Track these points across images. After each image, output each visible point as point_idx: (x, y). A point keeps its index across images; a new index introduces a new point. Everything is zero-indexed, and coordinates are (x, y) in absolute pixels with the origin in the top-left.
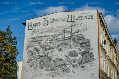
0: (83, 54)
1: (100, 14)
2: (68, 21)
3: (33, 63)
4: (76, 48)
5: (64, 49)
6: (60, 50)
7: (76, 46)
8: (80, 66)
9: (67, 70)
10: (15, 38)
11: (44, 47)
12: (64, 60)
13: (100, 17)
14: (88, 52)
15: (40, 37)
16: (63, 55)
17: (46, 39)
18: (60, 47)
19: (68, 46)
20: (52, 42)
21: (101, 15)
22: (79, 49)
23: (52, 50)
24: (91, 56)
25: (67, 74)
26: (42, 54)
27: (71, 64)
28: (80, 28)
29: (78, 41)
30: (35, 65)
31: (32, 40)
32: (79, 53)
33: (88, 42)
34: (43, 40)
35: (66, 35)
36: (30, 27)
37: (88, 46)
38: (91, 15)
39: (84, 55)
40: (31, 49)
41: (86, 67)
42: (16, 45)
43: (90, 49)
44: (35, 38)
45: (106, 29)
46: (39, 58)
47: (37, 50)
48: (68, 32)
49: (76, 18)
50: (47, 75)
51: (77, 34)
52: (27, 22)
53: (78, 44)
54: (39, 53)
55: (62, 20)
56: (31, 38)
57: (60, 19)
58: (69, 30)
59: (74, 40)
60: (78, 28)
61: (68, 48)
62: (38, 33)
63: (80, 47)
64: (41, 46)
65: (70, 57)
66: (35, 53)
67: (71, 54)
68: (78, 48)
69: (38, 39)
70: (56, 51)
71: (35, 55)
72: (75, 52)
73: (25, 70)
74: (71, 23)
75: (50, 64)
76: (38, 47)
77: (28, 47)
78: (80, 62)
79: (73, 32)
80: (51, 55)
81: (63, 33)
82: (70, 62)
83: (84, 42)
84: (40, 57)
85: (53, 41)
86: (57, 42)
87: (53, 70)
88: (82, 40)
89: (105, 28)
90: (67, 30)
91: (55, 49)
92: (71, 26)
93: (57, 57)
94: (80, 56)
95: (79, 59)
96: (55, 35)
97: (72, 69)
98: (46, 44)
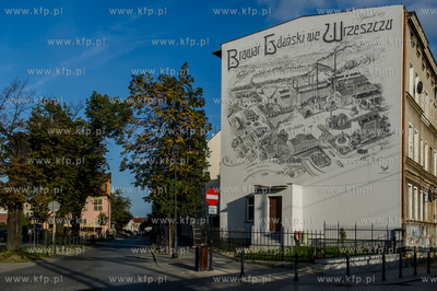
0: (363, 121)
1: (411, 14)
2: (328, 38)
3: (244, 148)
4: (348, 108)
5: (316, 111)
6: (308, 114)
7: (346, 104)
8: (355, 151)
9: (326, 161)
10: (200, 91)
11: (268, 110)
12: (317, 137)
13: (410, 22)
14: (376, 116)
15: (258, 86)
16: (315, 126)
17: (273, 91)
18: (307, 108)
19: (327, 105)
20: (289, 96)
21: (413, 18)
22: (354, 109)
23: (288, 115)
24: (384, 125)
25: (325, 169)
26: (264, 125)
27: (335, 146)
28: (356, 57)
29: (352, 90)
30: (250, 152)
31: (240, 93)
32: (354, 120)
33: (377, 92)
34: (266, 91)
35: (322, 77)
36: (232, 60)
37: (377, 101)
38: (386, 18)
39: (365, 125)
40: (238, 115)
41: (370, 151)
42: (203, 108)
43: (381, 110)
44: (245, 87)
45: (426, 50)
46: (259, 136)
47: (253, 117)
48: (326, 68)
49: (347, 30)
50: (278, 173)
52: (225, 48)
53: (350, 97)
54: (256, 124)
55: (312, 37)
56: (236, 89)
57: (306, 36)
58: (329, 63)
59: (341, 89)
60: (350, 58)
61: (327, 110)
63: (355, 105)
64: (261, 108)
65: (330, 131)
66: (249, 124)
67: (335, 123)
68: (351, 107)
69: (253, 89)
70: (298, 118)
71: (248, 128)
72: (344, 117)
73: (229, 163)
74: (334, 44)
75: (284, 148)
76: (255, 109)
77: (232, 112)
78: (357, 142)
79: (338, 68)
80: (285, 128)
81: (315, 71)
82: (333, 140)
83: (368, 91)
85: (290, 93)
86: (299, 95)
87: (294, 161)
88: (363, 87)
89: (423, 48)
90: (325, 63)
91: (295, 113)
92: (334, 54)
93: (300, 131)
94: (355, 126)
95: (354, 135)
96: (294, 79)
97: (337, 158)
98: (272, 101)
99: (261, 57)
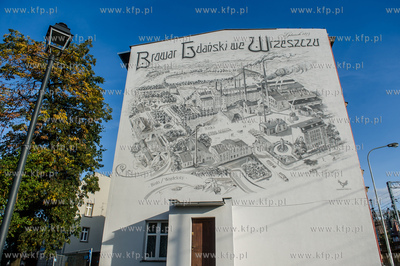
0: (306, 128)
2: (253, 48)
4: (283, 114)
5: (246, 115)
6: (236, 117)
7: (282, 109)
8: (302, 162)
9: (264, 174)
11: (184, 111)
12: (250, 144)
14: (320, 123)
15: (173, 86)
16: (246, 131)
17: (191, 91)
18: (234, 111)
19: (259, 109)
20: (211, 98)
22: (293, 115)
23: (210, 117)
24: (332, 134)
25: (264, 183)
26: (178, 128)
27: (274, 154)
28: (288, 66)
29: (287, 96)
30: (156, 159)
31: (149, 93)
32: (296, 126)
34: (181, 92)
35: (251, 81)
36: (142, 61)
37: (318, 107)
38: (312, 37)
39: (309, 132)
40: (144, 115)
41: (320, 162)
43: (324, 117)
44: (156, 87)
46: (171, 140)
47: (163, 118)
48: (254, 74)
49: (273, 44)
50: (197, 188)
51: (282, 79)
52: (135, 50)
53: (286, 103)
54: (168, 126)
55: (234, 47)
56: (144, 88)
57: (229, 46)
58: (258, 69)
59: (273, 93)
60: (281, 66)
61: (260, 114)
62: (165, 75)
63: (293, 110)
64: (175, 109)
65: (266, 137)
66: (157, 126)
67: (271, 129)
68: (288, 112)
69: (167, 89)
70: (223, 122)
71: (156, 131)
72: (282, 122)
73: (124, 174)
74: (261, 54)
75: (205, 156)
76: (167, 109)
77: (136, 111)
78: (301, 150)
79: (268, 74)
80: (206, 132)
81: (241, 76)
82: (270, 149)
83: (306, 98)
84: (173, 136)
85: (212, 95)
86: (224, 98)
87: (218, 172)
88: (299, 94)
90: (252, 69)
91: (219, 116)
92: (263, 61)
93: (226, 136)
94: (297, 134)
95: (297, 143)
96: (217, 82)
97: (278, 169)
98: (190, 102)
99: (178, 60)
